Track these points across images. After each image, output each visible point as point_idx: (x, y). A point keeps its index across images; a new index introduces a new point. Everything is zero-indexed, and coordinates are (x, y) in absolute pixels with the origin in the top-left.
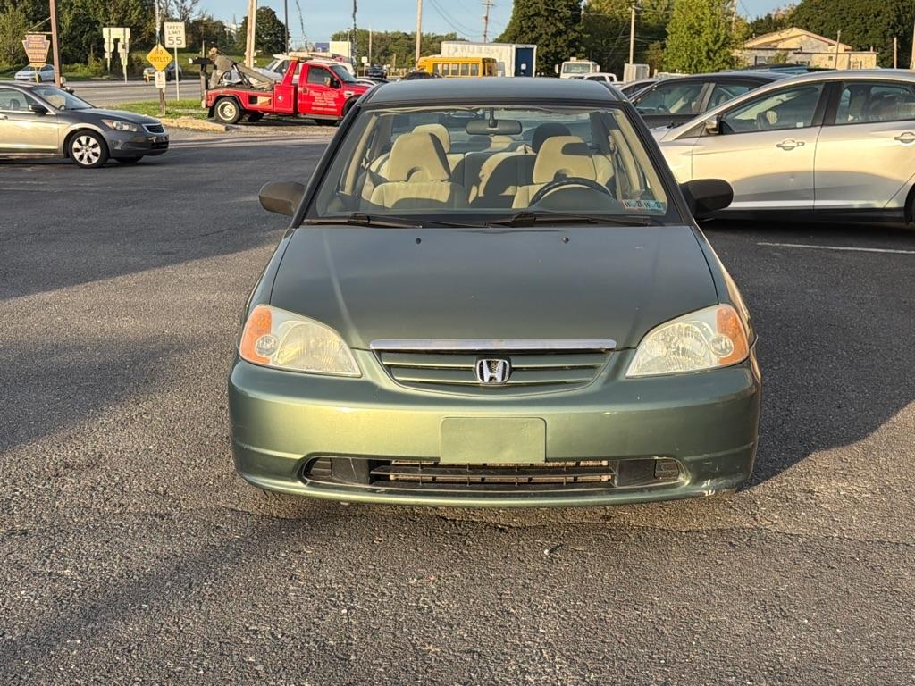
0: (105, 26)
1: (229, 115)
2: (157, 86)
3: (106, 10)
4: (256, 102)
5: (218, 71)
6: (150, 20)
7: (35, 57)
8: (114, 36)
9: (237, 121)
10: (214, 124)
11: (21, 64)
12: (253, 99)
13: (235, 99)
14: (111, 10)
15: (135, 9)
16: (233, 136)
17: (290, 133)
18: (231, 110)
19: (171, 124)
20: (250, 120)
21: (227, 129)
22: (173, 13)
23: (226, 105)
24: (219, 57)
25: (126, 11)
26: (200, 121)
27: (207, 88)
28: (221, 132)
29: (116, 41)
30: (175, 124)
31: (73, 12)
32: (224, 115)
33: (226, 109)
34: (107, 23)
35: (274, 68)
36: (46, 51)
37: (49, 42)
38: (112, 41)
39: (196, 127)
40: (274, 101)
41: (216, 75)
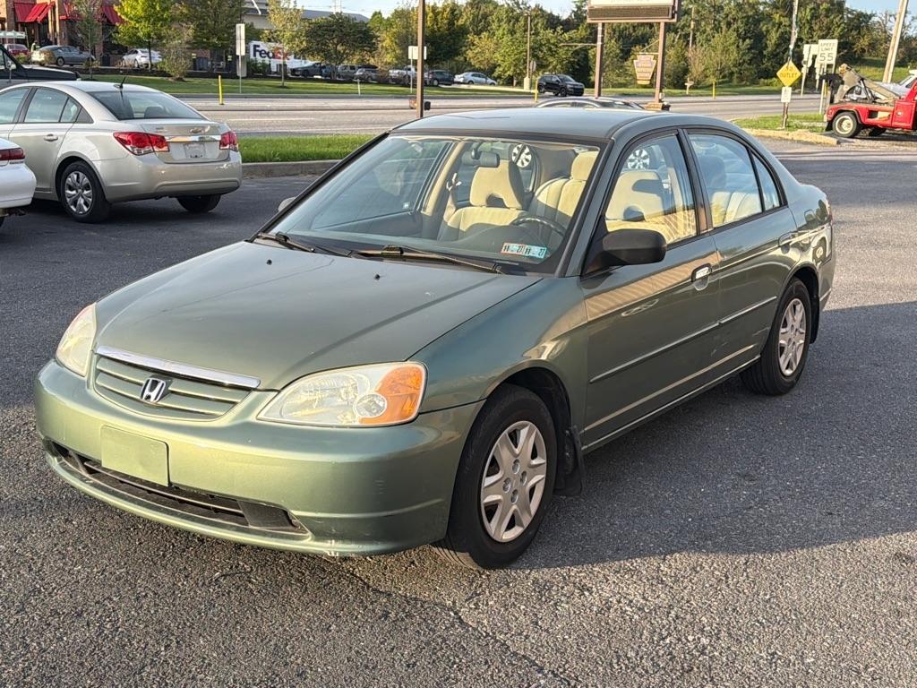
0: (807, 43)
1: (846, 129)
2: (783, 101)
3: (811, 28)
4: (876, 116)
5: (845, 86)
6: (863, 37)
7: (642, 75)
8: (812, 53)
9: (853, 136)
10: (829, 138)
11: (727, 79)
12: (872, 114)
13: (854, 114)
14: (816, 28)
15: (839, 26)
16: (844, 149)
17: (902, 148)
18: (849, 124)
19: (786, 137)
20: (870, 134)
21: (838, 143)
22: (891, 30)
23: (844, 119)
24: (848, 72)
25: (830, 29)
26: (814, 134)
27: (832, 101)
28: (832, 146)
29: (814, 58)
30: (789, 137)
31: (780, 30)
32: (841, 128)
33: (845, 123)
34: (810, 40)
35: (907, 83)
36: (652, 70)
37: (655, 61)
38: (811, 57)
39: (809, 140)
40: (893, 115)
41: (842, 90)
